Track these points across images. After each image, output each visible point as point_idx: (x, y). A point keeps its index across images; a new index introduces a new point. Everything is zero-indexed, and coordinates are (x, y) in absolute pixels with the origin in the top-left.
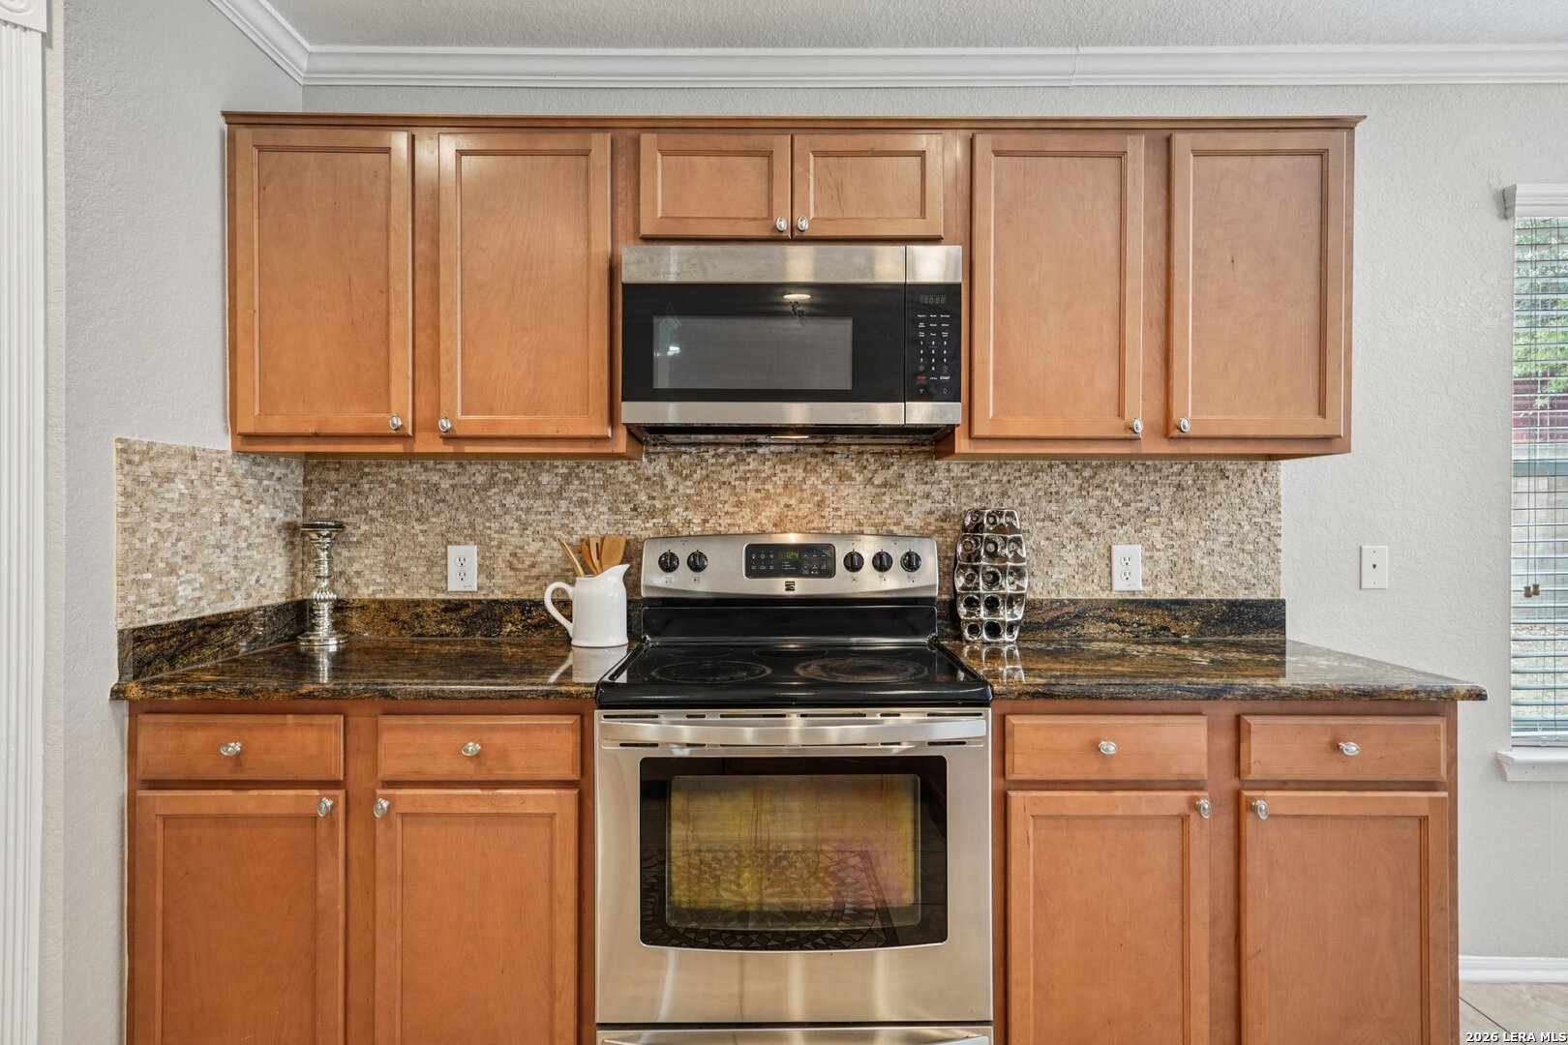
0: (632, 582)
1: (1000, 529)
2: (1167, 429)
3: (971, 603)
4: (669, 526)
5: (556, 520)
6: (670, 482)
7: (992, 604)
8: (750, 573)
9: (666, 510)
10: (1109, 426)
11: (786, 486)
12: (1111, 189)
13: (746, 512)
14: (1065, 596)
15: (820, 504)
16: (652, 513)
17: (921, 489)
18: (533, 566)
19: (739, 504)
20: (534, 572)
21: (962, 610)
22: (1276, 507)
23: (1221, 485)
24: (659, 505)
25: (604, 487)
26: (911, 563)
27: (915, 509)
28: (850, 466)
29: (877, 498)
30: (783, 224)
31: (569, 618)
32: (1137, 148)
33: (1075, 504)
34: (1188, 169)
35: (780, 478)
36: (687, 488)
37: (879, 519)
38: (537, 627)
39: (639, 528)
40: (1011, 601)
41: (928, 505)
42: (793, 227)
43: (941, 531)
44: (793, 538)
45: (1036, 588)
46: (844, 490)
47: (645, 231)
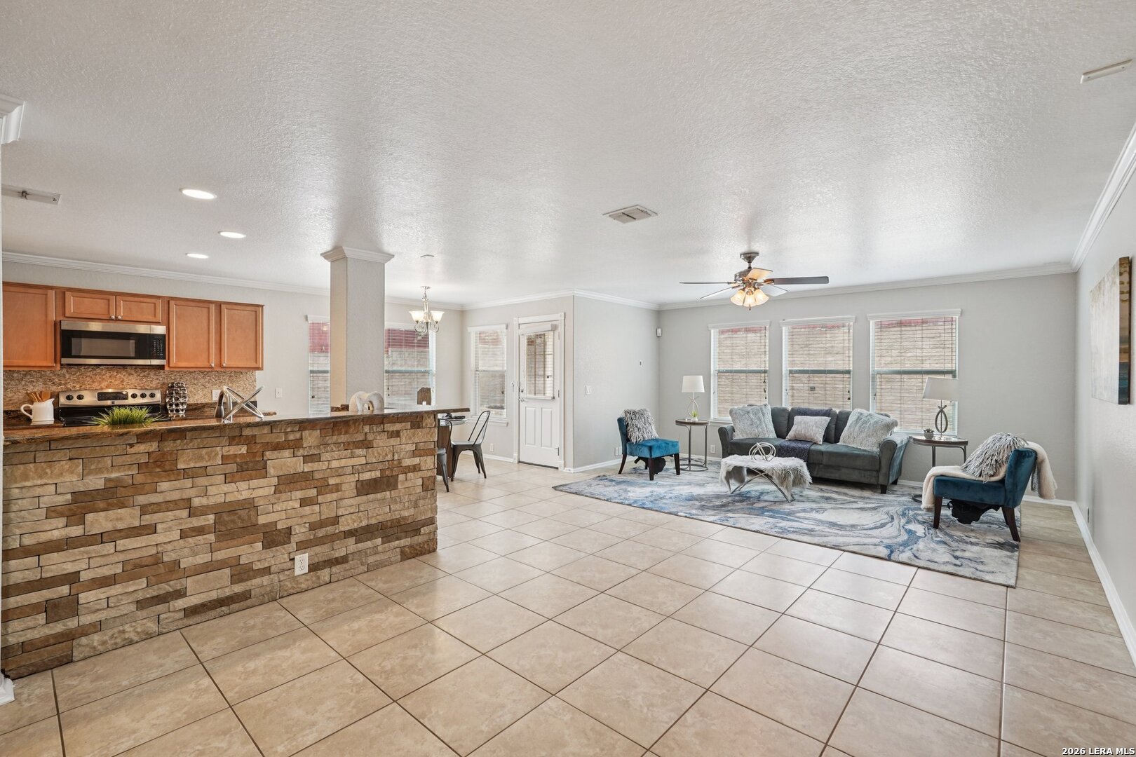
0: (56, 404)
1: (179, 387)
2: (221, 366)
3: (171, 405)
4: (67, 388)
5: (20, 387)
6: (67, 376)
7: (177, 405)
8: (99, 400)
9: (65, 384)
10: (206, 364)
11: (110, 377)
12: (206, 315)
13: (96, 384)
14: (199, 402)
15: (122, 381)
16: (60, 384)
17: (156, 377)
18: (10, 400)
19: (93, 382)
20: (11, 402)
21: (168, 407)
22: (255, 381)
23: (241, 376)
24: (63, 382)
25: (41, 378)
26: (152, 396)
27: (153, 382)
28: (132, 372)
29: (141, 380)
30: (113, 317)
31: (31, 413)
32: (213, 307)
33: (202, 381)
34: (225, 312)
35: (108, 375)
36: (74, 377)
37: (142, 385)
38: (13, 418)
39: (55, 389)
40: (182, 404)
41: (158, 381)
42: (116, 317)
43: (162, 388)
44: (110, 390)
45: (192, 401)
46: (131, 377)
47: (67, 315)
